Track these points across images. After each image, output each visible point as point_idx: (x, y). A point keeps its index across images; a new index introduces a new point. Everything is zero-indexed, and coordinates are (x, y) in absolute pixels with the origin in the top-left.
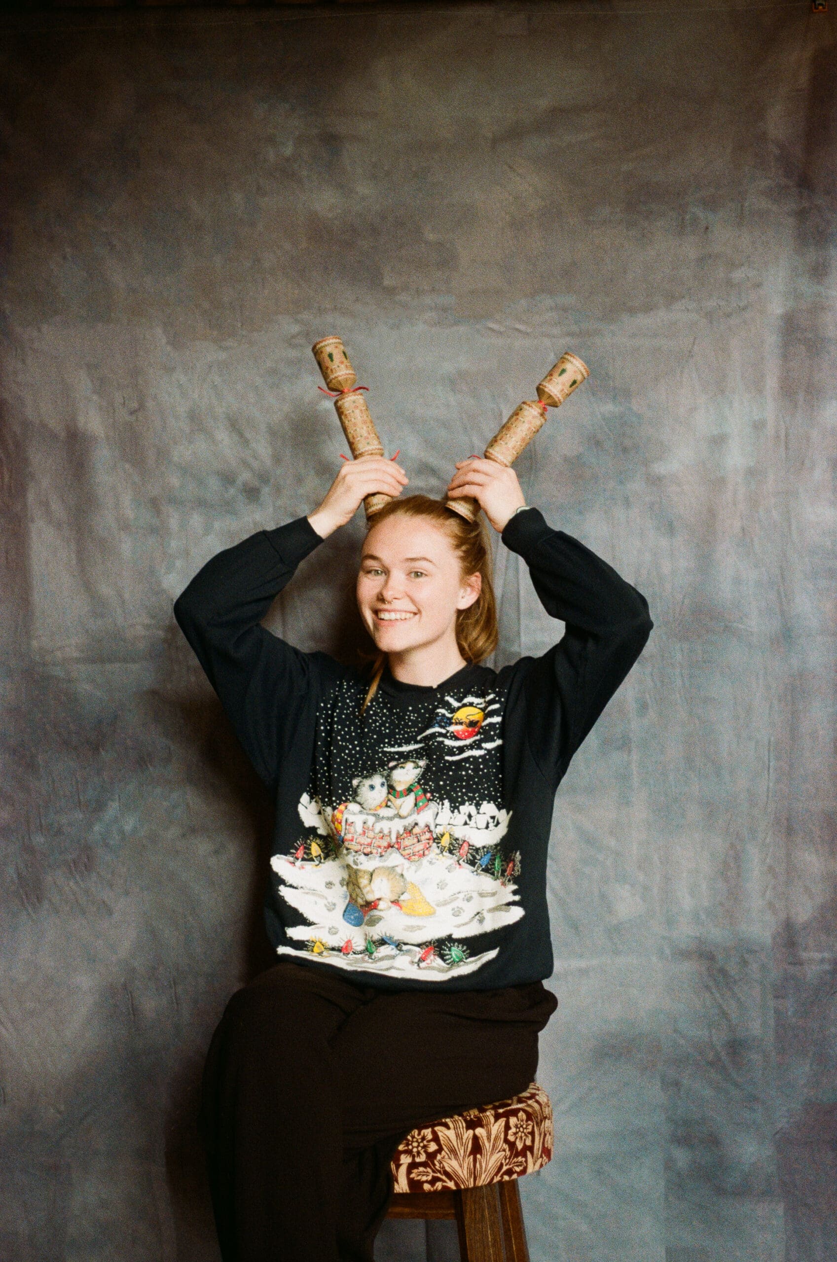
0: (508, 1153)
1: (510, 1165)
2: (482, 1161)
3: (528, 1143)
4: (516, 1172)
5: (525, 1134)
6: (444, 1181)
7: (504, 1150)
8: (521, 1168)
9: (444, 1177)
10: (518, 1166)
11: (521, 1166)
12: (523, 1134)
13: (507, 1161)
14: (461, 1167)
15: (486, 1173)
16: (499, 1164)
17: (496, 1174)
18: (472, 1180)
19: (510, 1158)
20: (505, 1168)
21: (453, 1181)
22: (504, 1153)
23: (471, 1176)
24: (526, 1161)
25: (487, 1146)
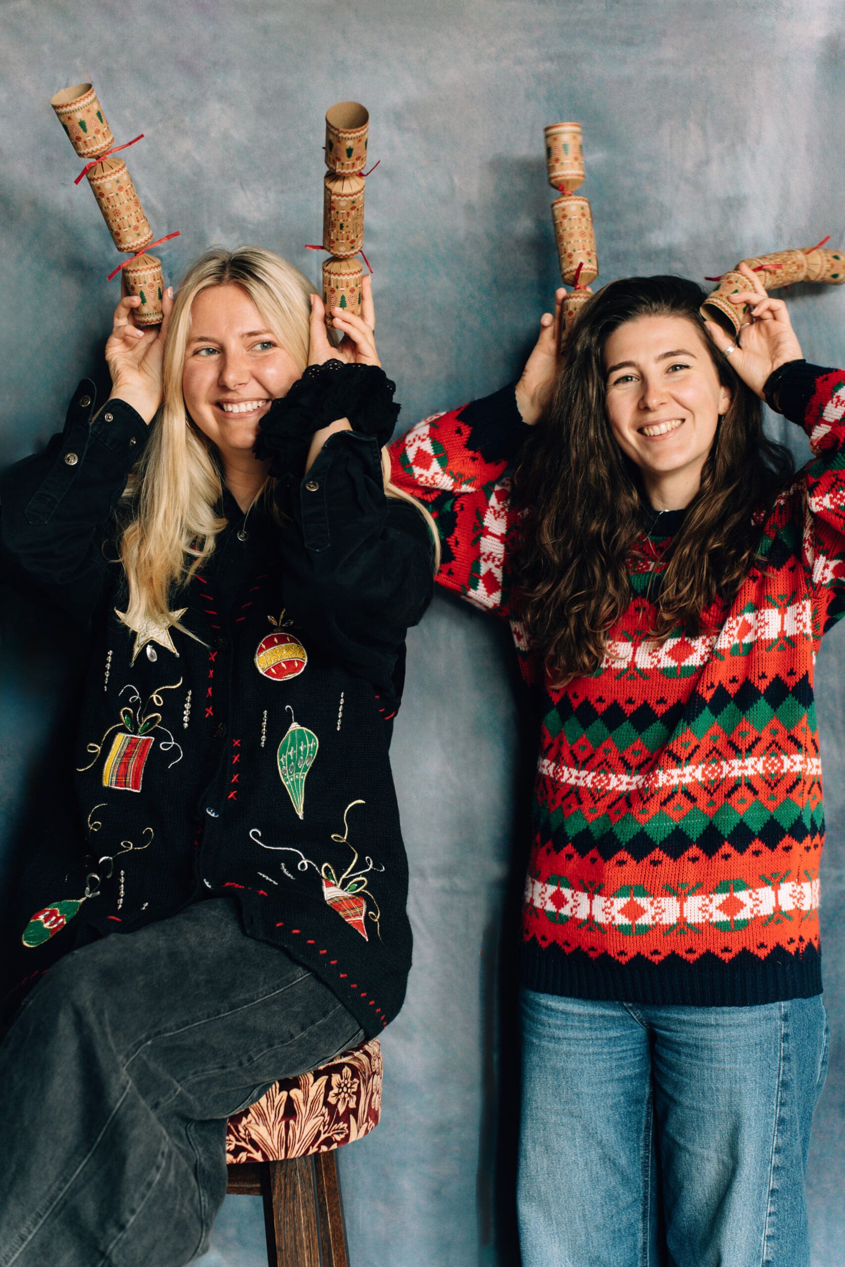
0: (327, 1118)
1: (329, 1133)
2: (296, 1127)
3: (352, 1105)
4: (336, 1141)
5: (349, 1094)
6: (250, 1152)
7: (323, 1115)
8: (343, 1136)
9: (249, 1147)
10: (338, 1134)
11: (342, 1133)
12: (347, 1095)
13: (326, 1127)
14: (270, 1135)
15: (300, 1143)
16: (316, 1131)
17: (313, 1144)
18: (283, 1151)
19: (329, 1124)
20: (323, 1137)
21: (260, 1152)
22: (322, 1118)
23: (281, 1146)
24: (349, 1128)
25: (303, 1110)
